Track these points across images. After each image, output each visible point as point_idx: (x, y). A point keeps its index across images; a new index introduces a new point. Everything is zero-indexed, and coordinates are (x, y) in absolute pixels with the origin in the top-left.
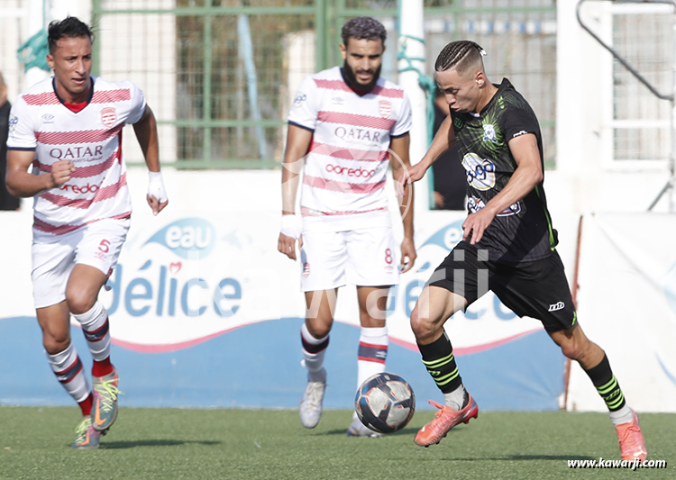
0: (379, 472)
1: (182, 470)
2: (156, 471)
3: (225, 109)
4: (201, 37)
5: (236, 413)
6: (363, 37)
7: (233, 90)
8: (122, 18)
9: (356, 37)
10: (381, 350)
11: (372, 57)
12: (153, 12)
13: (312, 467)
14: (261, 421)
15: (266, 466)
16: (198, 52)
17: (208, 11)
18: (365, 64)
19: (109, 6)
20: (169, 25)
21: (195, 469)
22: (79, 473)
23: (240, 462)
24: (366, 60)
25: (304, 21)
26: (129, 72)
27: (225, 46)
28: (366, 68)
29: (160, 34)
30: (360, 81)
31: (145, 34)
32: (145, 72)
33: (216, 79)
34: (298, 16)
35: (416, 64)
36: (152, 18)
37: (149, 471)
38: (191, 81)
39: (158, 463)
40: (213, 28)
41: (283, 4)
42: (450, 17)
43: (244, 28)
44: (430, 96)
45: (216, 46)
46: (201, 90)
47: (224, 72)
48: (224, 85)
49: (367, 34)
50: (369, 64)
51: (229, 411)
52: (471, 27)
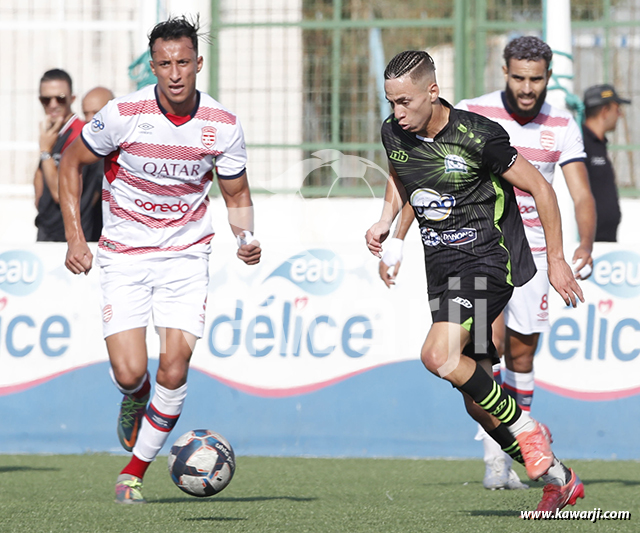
0: (522, 527)
1: (306, 524)
2: (278, 525)
3: (354, 131)
4: (330, 53)
5: (367, 462)
6: (523, 58)
7: (363, 110)
8: (243, 32)
9: (516, 58)
10: (527, 396)
11: (533, 79)
12: (278, 25)
13: (449, 521)
14: (394, 472)
15: (398, 521)
16: (326, 68)
17: (336, 25)
18: (526, 87)
19: (230, 18)
20: (294, 40)
21: (321, 524)
22: (194, 527)
23: (370, 516)
24: (527, 83)
25: (441, 34)
26: (251, 90)
27: (355, 62)
28: (527, 91)
29: (285, 49)
30: (521, 106)
31: (269, 49)
32: (268, 90)
33: (345, 98)
34: (435, 29)
35: (563, 82)
36: (277, 32)
37: (270, 526)
38: (319, 101)
39: (281, 517)
40: (342, 43)
41: (418, 17)
42: (600, 31)
43: (375, 43)
44: (578, 117)
45: (345, 63)
46: (329, 110)
47: (354, 91)
48: (355, 104)
49: (529, 54)
50: (530, 87)
51: (358, 461)
52: (624, 42)
